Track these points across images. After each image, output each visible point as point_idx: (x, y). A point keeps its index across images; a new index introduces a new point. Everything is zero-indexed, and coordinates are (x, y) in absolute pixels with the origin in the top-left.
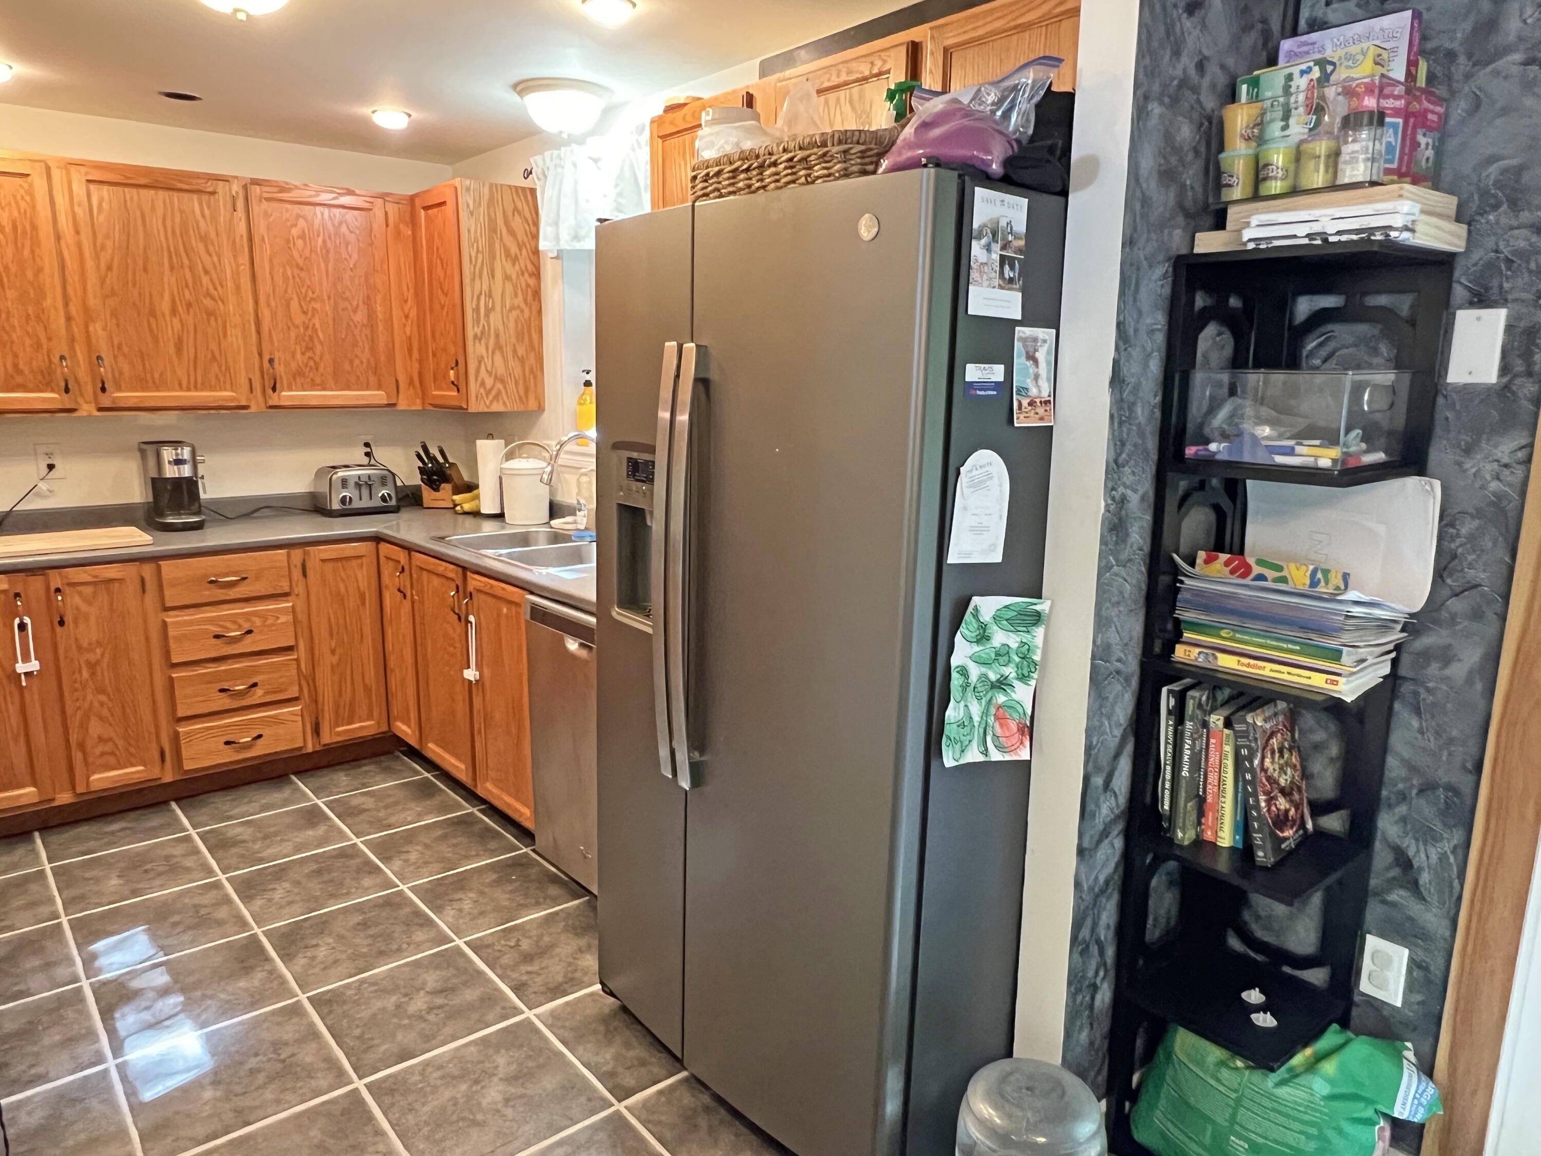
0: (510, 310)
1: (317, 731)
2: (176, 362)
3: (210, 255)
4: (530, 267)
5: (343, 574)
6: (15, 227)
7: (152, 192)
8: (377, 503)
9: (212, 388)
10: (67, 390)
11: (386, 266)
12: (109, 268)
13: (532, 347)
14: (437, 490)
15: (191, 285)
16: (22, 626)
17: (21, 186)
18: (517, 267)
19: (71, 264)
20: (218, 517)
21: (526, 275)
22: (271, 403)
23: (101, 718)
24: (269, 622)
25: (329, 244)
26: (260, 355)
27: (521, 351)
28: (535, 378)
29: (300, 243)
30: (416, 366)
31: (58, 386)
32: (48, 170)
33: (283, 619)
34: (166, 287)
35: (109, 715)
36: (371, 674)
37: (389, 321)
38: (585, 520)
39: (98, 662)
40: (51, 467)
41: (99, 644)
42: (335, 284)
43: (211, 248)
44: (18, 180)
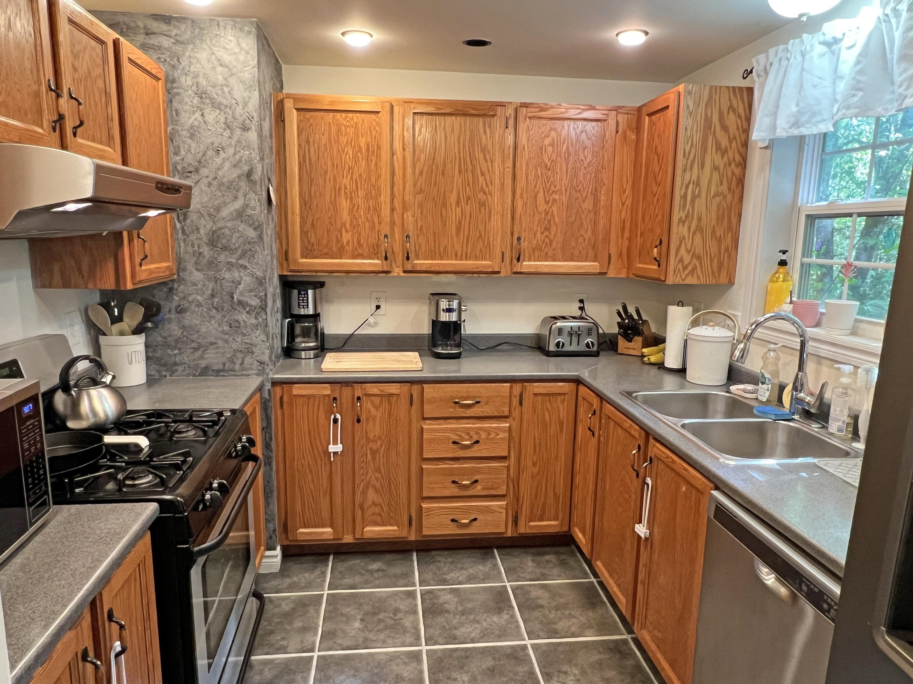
0: (714, 197)
1: (516, 522)
2: (455, 239)
3: (487, 162)
4: (738, 158)
5: (549, 406)
6: (368, 149)
7: (453, 118)
8: (582, 348)
9: (477, 258)
10: (386, 258)
11: (612, 164)
12: (421, 173)
13: (730, 228)
14: (630, 341)
15: (471, 183)
16: (335, 421)
17: (374, 120)
18: (725, 159)
19: (398, 171)
20: (473, 347)
21: (733, 165)
22: (515, 270)
23: (376, 490)
24: (491, 437)
25: (571, 148)
26: (512, 234)
27: (719, 232)
28: (729, 256)
29: (550, 148)
30: (626, 243)
31: (381, 256)
32: (392, 107)
33: (501, 435)
34: (455, 184)
35: (381, 488)
36: (561, 488)
37: (609, 208)
38: (768, 393)
39: (378, 450)
40: (378, 307)
41: (380, 438)
42: (572, 181)
43: (488, 157)
44: (373, 116)
